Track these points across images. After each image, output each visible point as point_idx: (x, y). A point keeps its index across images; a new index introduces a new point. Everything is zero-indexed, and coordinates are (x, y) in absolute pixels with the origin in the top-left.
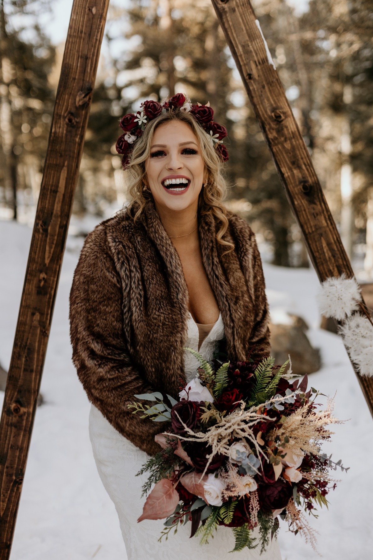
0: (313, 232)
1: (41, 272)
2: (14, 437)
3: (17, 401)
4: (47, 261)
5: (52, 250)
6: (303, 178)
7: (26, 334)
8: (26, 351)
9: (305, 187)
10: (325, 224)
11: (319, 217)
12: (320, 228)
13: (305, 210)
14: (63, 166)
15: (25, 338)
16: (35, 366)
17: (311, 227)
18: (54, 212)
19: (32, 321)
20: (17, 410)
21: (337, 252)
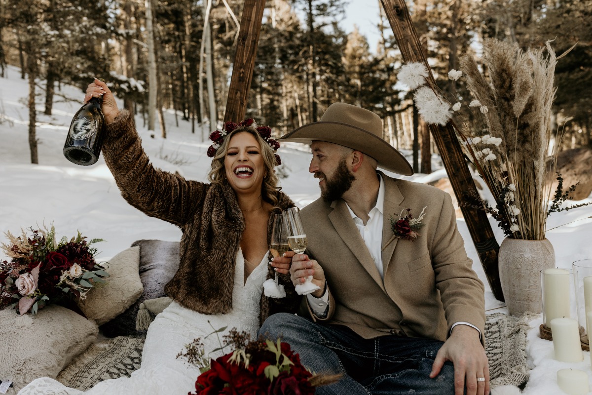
0: (402, 39)
1: (241, 68)
4: (244, 62)
5: (247, 55)
6: (396, 5)
7: (232, 105)
8: (232, 115)
9: (397, 11)
10: (410, 34)
11: (406, 29)
12: (407, 36)
13: (397, 25)
14: (254, 5)
15: (232, 107)
17: (401, 36)
18: (249, 32)
19: (236, 97)
21: (418, 51)
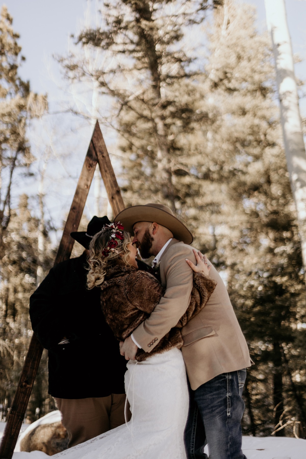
2: (22, 398)
3: (26, 382)
16: (35, 367)
20: (25, 386)
